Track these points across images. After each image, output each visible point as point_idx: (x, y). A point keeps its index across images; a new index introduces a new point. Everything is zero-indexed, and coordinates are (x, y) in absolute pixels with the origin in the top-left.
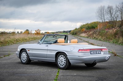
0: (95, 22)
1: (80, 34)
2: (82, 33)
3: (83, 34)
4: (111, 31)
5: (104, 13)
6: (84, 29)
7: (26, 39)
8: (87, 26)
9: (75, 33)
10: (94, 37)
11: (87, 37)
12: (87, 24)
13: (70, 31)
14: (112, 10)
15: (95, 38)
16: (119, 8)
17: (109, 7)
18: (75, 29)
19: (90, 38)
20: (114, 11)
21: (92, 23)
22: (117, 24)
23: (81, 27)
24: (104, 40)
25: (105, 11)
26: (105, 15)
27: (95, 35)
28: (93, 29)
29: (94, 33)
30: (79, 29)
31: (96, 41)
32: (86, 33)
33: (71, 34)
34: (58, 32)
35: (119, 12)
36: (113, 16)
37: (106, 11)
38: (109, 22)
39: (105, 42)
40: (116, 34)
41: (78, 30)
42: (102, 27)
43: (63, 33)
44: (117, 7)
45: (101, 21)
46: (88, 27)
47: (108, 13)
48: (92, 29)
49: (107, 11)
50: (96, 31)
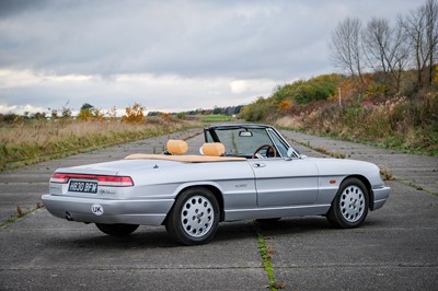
0: (326, 78)
1: (276, 118)
2: (283, 115)
3: (285, 118)
4: (381, 108)
5: (359, 44)
6: (290, 103)
7: (106, 139)
8: (298, 89)
9: (258, 115)
10: (324, 130)
11: (303, 130)
12: (300, 83)
13: (238, 110)
14: (384, 35)
15: (328, 132)
16: (410, 25)
17: (373, 25)
18: (258, 102)
19: (314, 134)
20: (394, 36)
21: (316, 80)
22: (402, 84)
23: (277, 94)
24: (359, 139)
25: (359, 36)
26: (361, 51)
27: (327, 123)
28: (318, 102)
29: (326, 115)
30: (270, 100)
31: (332, 141)
32: (298, 114)
33: (242, 118)
34: (197, 112)
35: (409, 40)
36: (388, 54)
37: (363, 38)
38: (377, 77)
39: (361, 146)
40: (395, 119)
41: (267, 104)
42: (350, 93)
43: (212, 115)
44: (402, 24)
45: (347, 72)
46: (304, 92)
47: (373, 44)
48: (317, 99)
49: (367, 38)
50: (333, 109)
